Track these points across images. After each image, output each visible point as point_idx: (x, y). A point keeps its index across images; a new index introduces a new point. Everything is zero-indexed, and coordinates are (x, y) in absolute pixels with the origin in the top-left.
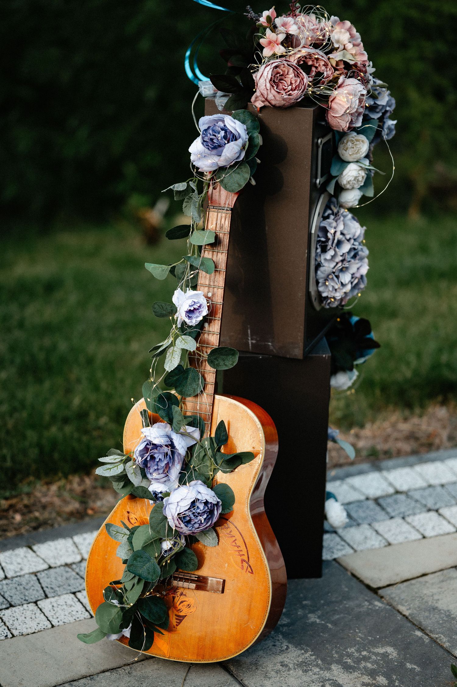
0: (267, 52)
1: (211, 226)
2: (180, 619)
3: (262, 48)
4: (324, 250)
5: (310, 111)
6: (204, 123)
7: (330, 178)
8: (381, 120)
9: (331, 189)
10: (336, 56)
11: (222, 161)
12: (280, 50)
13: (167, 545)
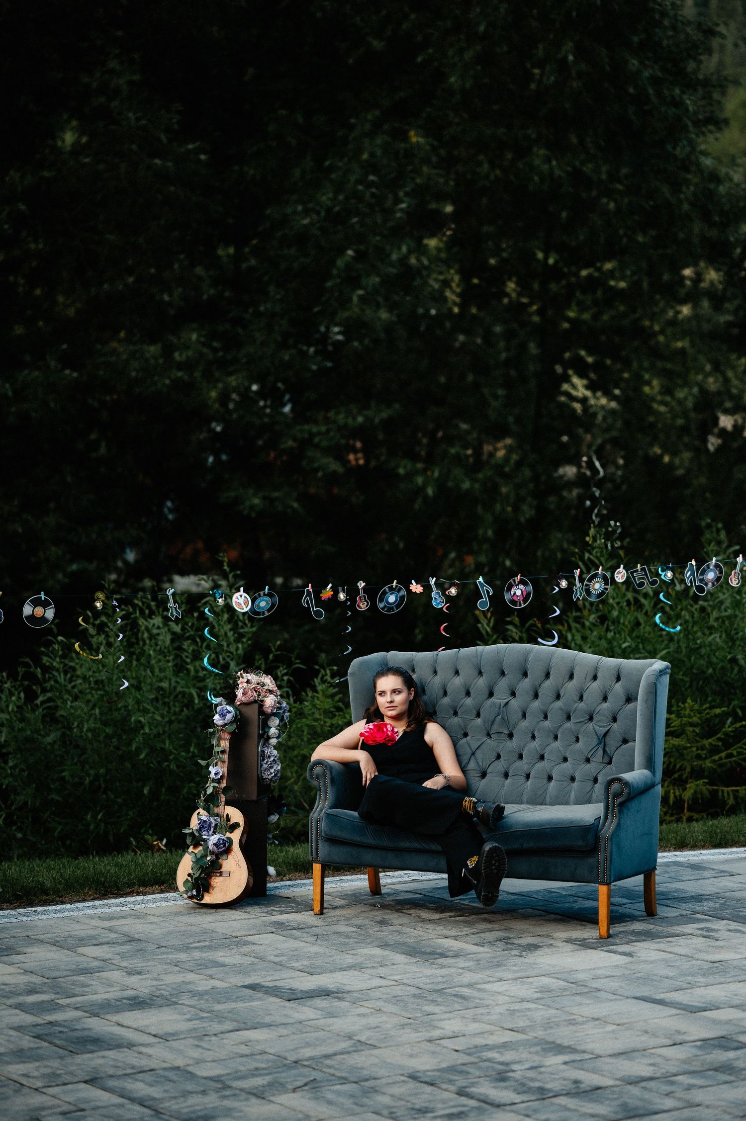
0: (240, 686)
1: (222, 745)
2: (213, 888)
3: (238, 685)
4: (264, 760)
5: (256, 705)
6: (219, 709)
7: (264, 732)
8: (284, 712)
9: (265, 737)
10: (266, 687)
11: (226, 721)
12: (245, 685)
13: (209, 858)
